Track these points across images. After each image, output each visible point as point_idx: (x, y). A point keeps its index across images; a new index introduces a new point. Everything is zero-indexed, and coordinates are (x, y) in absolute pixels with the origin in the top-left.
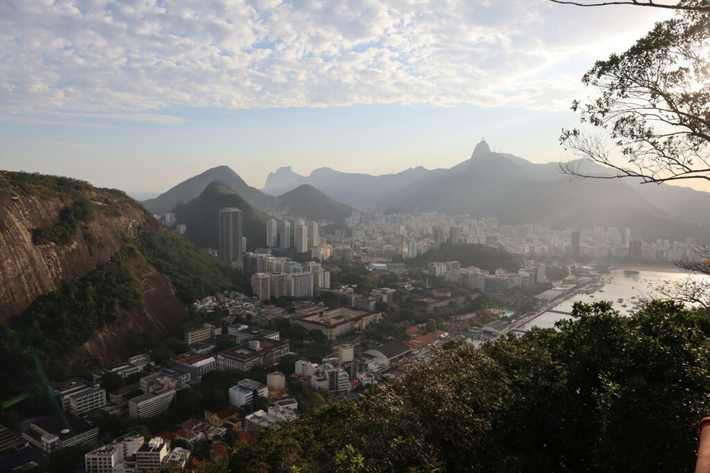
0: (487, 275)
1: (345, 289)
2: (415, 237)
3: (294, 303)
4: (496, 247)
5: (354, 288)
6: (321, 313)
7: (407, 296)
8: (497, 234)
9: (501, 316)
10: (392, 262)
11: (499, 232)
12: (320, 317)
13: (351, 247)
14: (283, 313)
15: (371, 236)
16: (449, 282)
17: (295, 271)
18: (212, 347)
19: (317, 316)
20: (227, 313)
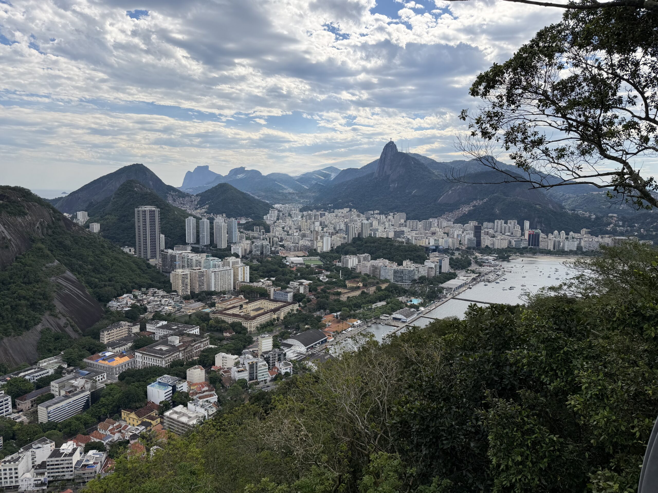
0: (395, 266)
1: (263, 283)
2: (329, 233)
3: (214, 297)
4: (403, 240)
5: (273, 282)
6: (241, 306)
7: (322, 287)
8: (405, 229)
9: (409, 304)
10: (308, 256)
11: (406, 226)
12: (240, 309)
13: (270, 242)
14: (204, 307)
15: (288, 232)
16: (360, 273)
17: (215, 266)
18: (130, 344)
19: (238, 309)
20: (145, 310)
